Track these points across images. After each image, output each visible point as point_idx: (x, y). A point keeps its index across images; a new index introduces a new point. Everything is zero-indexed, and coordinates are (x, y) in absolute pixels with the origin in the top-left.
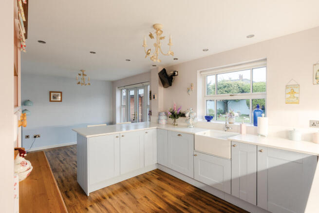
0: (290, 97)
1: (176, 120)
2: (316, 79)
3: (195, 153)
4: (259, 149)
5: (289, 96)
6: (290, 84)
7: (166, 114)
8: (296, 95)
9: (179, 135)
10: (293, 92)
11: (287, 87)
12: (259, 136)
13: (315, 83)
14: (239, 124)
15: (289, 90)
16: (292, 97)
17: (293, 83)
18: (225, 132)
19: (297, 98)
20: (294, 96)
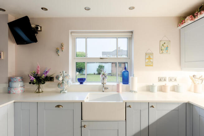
0: (148, 62)
1: (41, 86)
2: (161, 50)
3: (83, 124)
4: (150, 105)
5: (147, 60)
6: (148, 52)
7: (23, 80)
8: (151, 60)
9: (58, 106)
10: (150, 58)
11: (146, 54)
12: (133, 92)
13: (161, 53)
14: (116, 84)
15: (147, 57)
16: (149, 61)
17: (149, 52)
18: (103, 92)
19: (152, 62)
20: (150, 61)
